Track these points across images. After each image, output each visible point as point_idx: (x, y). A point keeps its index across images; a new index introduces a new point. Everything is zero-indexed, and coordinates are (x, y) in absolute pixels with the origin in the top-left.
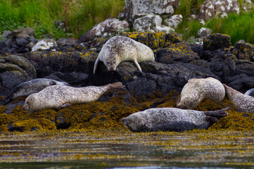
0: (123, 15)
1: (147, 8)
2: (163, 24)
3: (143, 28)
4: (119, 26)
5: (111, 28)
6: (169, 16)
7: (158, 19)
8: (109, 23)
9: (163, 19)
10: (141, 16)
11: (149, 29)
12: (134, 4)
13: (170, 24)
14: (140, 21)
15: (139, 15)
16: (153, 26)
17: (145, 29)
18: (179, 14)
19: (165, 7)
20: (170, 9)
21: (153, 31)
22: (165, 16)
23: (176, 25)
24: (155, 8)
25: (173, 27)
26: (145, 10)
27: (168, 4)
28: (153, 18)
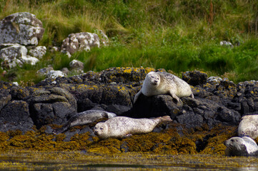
1: (12, 39)
3: (9, 58)
6: (33, 46)
7: (24, 50)
9: (28, 50)
10: (7, 46)
11: (15, 58)
13: (35, 54)
14: (6, 51)
15: (5, 45)
16: (19, 56)
17: (12, 58)
18: (43, 45)
19: (30, 38)
20: (34, 41)
21: (19, 61)
22: (31, 47)
23: (41, 56)
24: (21, 39)
25: (37, 57)
26: (11, 41)
27: (34, 36)
28: (19, 48)
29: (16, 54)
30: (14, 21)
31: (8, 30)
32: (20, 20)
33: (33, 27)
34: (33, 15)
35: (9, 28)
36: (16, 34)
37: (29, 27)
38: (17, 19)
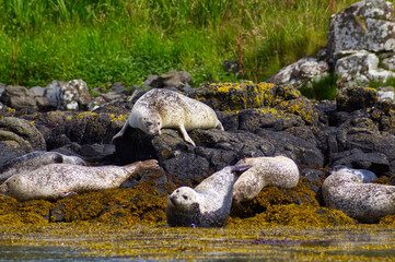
0: (324, 53)
1: (356, 42)
2: (381, 66)
3: (349, 73)
4: (314, 70)
5: (301, 72)
6: (390, 54)
7: (372, 60)
8: (300, 65)
9: (381, 60)
10: (347, 55)
11: (358, 74)
12: (337, 37)
13: (391, 66)
14: (345, 63)
15: (344, 52)
16: (365, 70)
17: (353, 73)
19: (384, 41)
20: (391, 45)
21: (364, 77)
22: (384, 55)
24: (369, 42)
26: (353, 46)
27: (389, 36)
28: (365, 57)
29: (360, 67)
30: (358, 14)
31: (350, 29)
32: (367, 13)
33: (388, 23)
34: (388, 3)
35: (351, 25)
36: (362, 34)
37: (382, 23)
38: (362, 10)
